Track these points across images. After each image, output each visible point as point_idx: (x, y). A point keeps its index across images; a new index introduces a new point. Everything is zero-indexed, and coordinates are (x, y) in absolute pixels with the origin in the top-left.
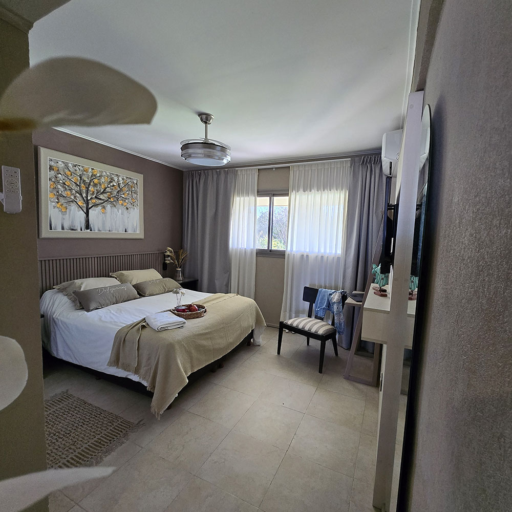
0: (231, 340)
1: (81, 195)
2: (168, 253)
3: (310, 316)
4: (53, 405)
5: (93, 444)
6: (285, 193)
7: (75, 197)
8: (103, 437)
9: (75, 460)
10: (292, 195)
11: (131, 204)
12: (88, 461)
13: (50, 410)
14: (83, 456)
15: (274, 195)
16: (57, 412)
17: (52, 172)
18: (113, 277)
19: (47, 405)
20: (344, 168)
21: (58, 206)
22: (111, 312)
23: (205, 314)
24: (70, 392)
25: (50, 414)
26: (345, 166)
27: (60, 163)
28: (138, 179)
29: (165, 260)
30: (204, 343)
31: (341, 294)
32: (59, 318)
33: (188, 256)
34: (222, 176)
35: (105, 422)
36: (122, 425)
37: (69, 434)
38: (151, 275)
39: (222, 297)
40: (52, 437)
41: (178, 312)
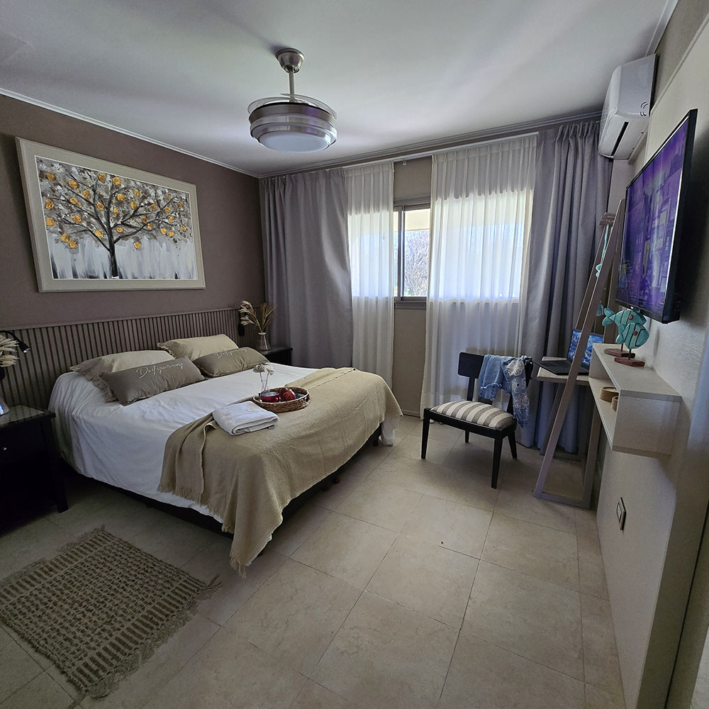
0: (350, 442)
1: (98, 219)
2: (245, 310)
3: (470, 398)
4: (81, 551)
5: (141, 622)
6: (424, 202)
7: (89, 223)
8: (156, 609)
9: (110, 653)
10: (437, 205)
11: (181, 233)
12: (129, 654)
13: (77, 560)
14: (124, 644)
15: (406, 208)
16: (87, 564)
17: (46, 182)
18: (163, 350)
19: (72, 552)
20: (527, 150)
21: (63, 238)
22: (160, 405)
23: (307, 403)
24: (108, 530)
25: (76, 567)
26: (527, 146)
27: (57, 166)
28: (187, 191)
29: (241, 321)
30: (308, 449)
31: (524, 361)
32: (80, 416)
33: (275, 312)
34: (322, 181)
35: (160, 581)
36: (186, 587)
37: (103, 602)
38: (222, 344)
39: (331, 373)
40: (76, 609)
41: (265, 401)
